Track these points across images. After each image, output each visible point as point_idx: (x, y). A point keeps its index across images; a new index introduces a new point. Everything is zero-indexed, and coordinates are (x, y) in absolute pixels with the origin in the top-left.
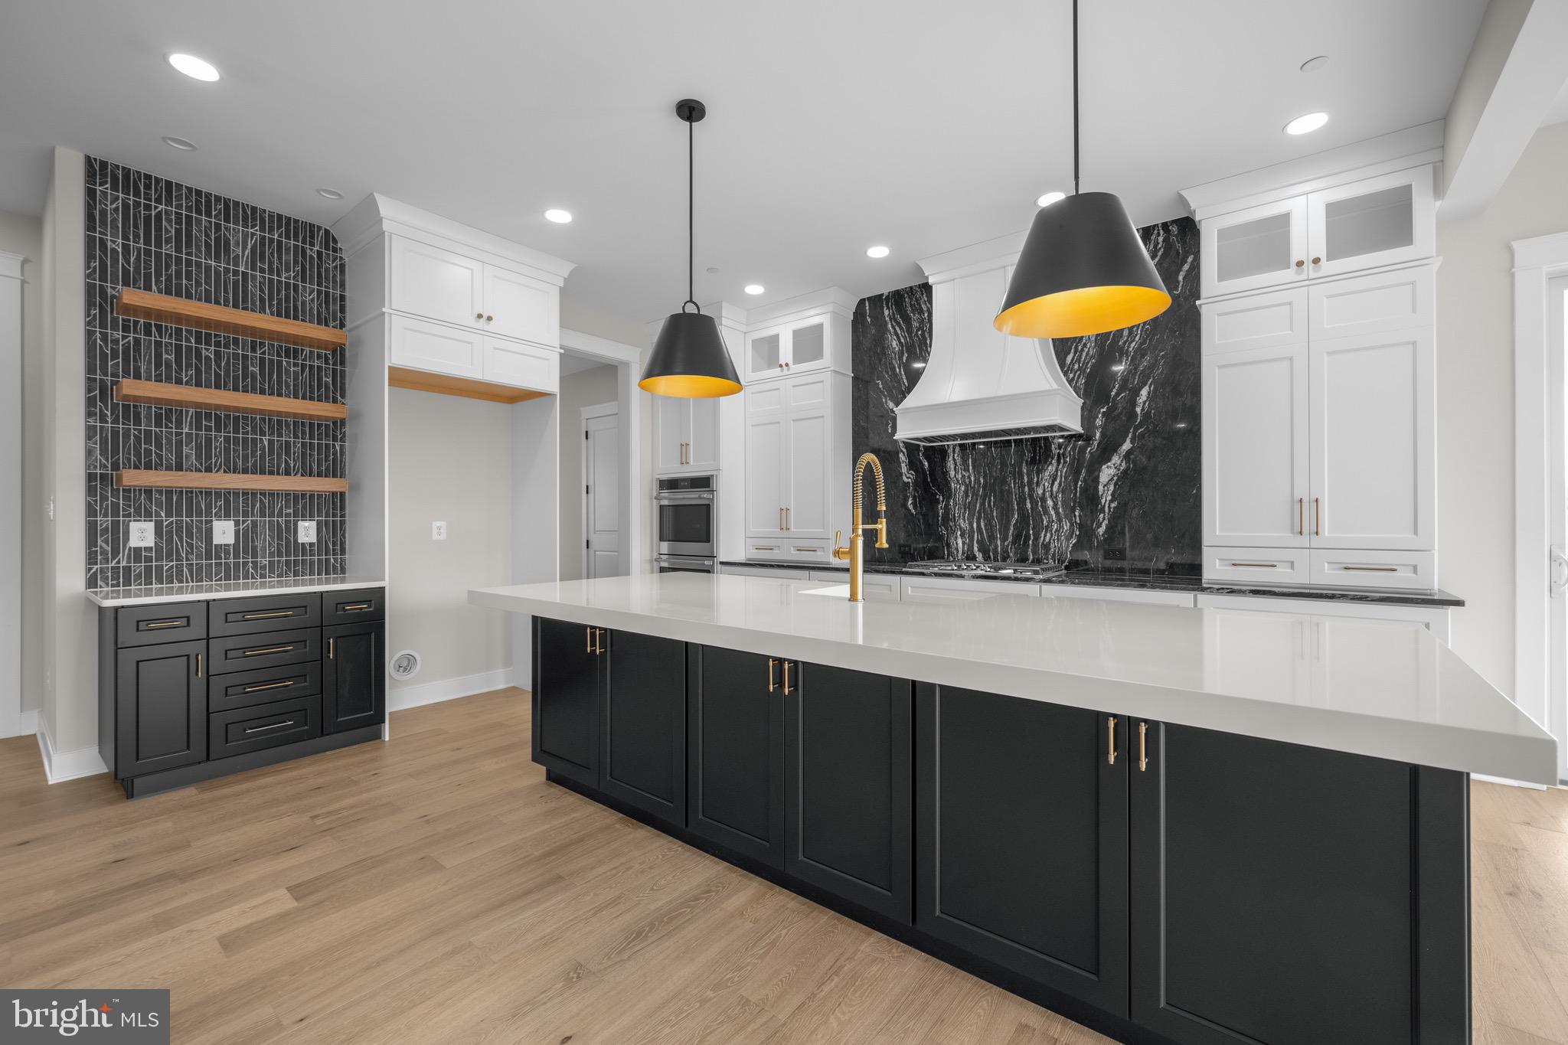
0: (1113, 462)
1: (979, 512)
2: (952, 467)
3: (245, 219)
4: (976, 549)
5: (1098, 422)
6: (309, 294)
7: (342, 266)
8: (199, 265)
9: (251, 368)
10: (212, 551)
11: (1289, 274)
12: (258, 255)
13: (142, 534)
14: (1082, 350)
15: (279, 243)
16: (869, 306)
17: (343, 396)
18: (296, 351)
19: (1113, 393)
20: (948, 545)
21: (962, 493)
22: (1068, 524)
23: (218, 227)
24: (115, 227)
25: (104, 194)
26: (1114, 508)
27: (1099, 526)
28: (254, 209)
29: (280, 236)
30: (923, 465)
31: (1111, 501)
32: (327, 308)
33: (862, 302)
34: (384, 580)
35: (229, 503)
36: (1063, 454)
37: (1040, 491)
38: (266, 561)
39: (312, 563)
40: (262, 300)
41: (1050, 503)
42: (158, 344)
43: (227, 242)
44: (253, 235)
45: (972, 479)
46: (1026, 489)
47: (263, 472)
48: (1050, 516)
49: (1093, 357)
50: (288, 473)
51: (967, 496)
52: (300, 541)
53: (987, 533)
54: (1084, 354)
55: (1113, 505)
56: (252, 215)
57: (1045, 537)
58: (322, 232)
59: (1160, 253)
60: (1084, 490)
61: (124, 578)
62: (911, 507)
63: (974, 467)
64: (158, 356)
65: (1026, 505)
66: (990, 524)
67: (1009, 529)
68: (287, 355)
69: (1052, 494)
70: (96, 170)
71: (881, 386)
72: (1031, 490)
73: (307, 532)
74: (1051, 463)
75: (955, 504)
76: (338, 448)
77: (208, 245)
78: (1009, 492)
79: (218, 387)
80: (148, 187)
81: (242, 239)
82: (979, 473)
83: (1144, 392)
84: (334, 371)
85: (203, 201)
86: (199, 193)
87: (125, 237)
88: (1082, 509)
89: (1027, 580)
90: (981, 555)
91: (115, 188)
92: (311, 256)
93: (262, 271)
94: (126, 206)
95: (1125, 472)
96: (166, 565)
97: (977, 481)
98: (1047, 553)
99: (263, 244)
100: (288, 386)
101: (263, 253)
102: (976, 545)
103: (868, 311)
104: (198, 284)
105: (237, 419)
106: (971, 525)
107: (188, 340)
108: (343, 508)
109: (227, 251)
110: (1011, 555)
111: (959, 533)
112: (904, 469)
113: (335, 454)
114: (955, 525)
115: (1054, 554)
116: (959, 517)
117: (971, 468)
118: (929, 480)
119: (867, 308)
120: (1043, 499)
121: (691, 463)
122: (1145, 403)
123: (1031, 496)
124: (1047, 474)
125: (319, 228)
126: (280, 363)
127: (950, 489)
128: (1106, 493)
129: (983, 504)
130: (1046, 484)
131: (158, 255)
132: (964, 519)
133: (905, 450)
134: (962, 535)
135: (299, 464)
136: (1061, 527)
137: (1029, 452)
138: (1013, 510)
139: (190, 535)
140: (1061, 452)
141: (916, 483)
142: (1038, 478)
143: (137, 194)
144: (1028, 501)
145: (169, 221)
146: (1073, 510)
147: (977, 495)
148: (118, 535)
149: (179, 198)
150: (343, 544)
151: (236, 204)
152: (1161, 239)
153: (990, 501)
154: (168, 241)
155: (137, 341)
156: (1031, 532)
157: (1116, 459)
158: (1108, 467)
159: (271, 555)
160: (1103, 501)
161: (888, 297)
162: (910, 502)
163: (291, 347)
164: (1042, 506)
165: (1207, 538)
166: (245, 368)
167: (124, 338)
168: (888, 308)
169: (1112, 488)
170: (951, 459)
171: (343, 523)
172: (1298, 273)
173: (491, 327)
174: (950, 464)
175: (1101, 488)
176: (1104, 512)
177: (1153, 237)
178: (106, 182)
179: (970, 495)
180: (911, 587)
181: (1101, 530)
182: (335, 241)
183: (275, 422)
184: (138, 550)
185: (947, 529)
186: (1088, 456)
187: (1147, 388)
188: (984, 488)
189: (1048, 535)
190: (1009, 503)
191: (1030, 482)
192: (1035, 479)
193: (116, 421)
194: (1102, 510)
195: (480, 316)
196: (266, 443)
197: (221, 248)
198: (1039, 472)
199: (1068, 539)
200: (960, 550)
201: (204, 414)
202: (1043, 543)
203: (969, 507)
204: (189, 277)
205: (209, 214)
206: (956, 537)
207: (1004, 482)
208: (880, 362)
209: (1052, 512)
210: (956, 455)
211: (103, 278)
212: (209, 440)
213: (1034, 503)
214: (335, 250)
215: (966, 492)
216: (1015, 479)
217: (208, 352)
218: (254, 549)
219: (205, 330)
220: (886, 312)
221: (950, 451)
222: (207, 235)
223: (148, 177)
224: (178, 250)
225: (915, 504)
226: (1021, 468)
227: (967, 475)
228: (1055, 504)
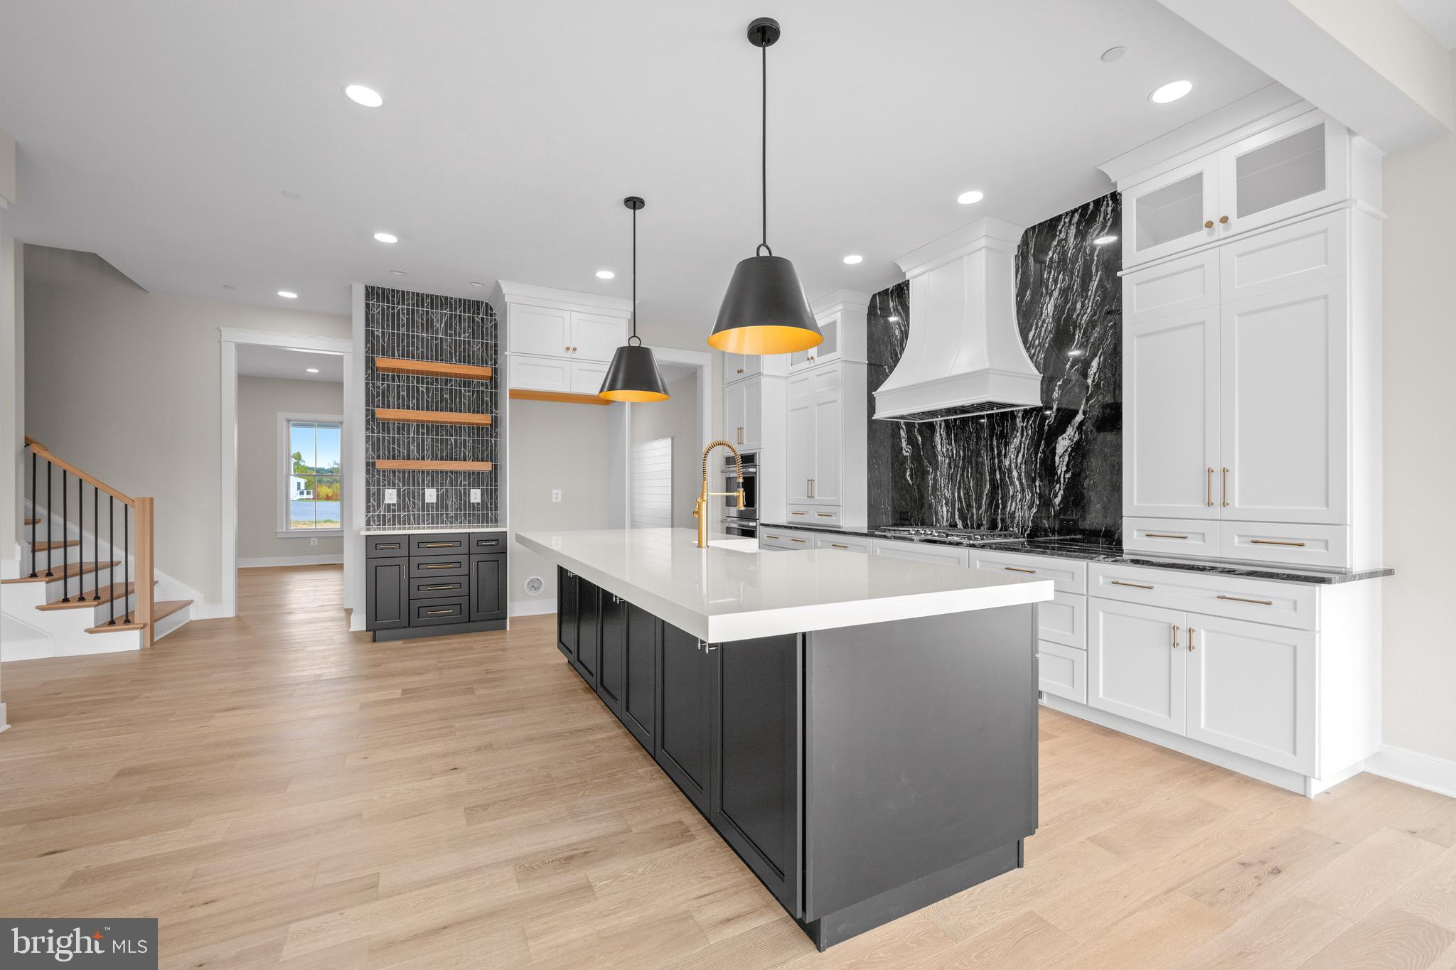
0: (1067, 433)
1: (959, 483)
2: (939, 441)
3: (442, 306)
4: (957, 517)
5: (1055, 395)
6: (477, 347)
7: (496, 325)
8: (418, 337)
9: (445, 396)
10: (425, 507)
11: (1202, 236)
12: (448, 326)
13: (391, 496)
14: (1042, 326)
15: (460, 316)
16: (879, 299)
17: (496, 409)
18: (469, 382)
19: (1068, 366)
20: (936, 514)
21: (946, 466)
22: (1030, 494)
23: (427, 312)
24: (378, 323)
25: (373, 305)
26: (1069, 478)
27: (1056, 496)
28: (446, 298)
29: (460, 312)
30: (917, 440)
31: (1066, 472)
32: (487, 353)
33: (874, 296)
34: (506, 527)
35: (434, 478)
36: (1026, 427)
37: (1007, 463)
38: (452, 514)
39: (478, 515)
40: (451, 353)
41: (1015, 474)
42: (398, 386)
43: (432, 321)
44: (446, 314)
45: (955, 452)
46: (996, 461)
47: (451, 460)
48: (1015, 486)
49: (1050, 332)
50: (465, 460)
51: (950, 468)
52: (471, 501)
53: (966, 502)
54: (1043, 329)
55: (1067, 476)
56: (445, 302)
57: (1011, 506)
58: (484, 305)
59: (1109, 224)
60: (1043, 461)
61: (382, 521)
62: (909, 478)
63: (955, 442)
64: (399, 393)
65: (995, 475)
66: (968, 493)
67: (982, 498)
68: (465, 386)
69: (1017, 466)
70: (371, 292)
72: (1000, 462)
73: (476, 496)
74: (1016, 436)
75: (941, 475)
76: (493, 442)
77: (422, 325)
78: (983, 464)
79: (428, 409)
80: (393, 297)
81: (440, 317)
82: (959, 446)
83: (1095, 364)
84: (491, 393)
85: (420, 298)
86: (418, 294)
87: (383, 328)
88: (1041, 481)
89: (958, 544)
90: (961, 522)
91: (378, 301)
92: (478, 321)
93: (451, 335)
94: (383, 309)
95: (1078, 443)
96: (403, 514)
97: (958, 452)
98: (1012, 522)
99: (451, 318)
100: (465, 404)
101: (451, 324)
102: (957, 513)
103: (877, 305)
104: (418, 348)
105: (437, 427)
106: (953, 494)
107: (413, 383)
108: (496, 481)
109: (432, 326)
110: (984, 522)
111: (944, 502)
112: (904, 444)
113: (492, 446)
114: (941, 495)
115: (1018, 522)
116: (944, 487)
117: (953, 442)
118: (922, 453)
119: (878, 302)
120: (1010, 471)
121: (745, 443)
122: (1095, 374)
123: (1000, 468)
124: (1013, 446)
125: (482, 302)
126: (460, 390)
127: (937, 461)
128: (1061, 464)
129: (962, 475)
130: (1012, 456)
131: (398, 334)
132: (948, 489)
133: (904, 427)
134: (947, 504)
135: (471, 453)
136: (1024, 497)
137: (998, 426)
138: (986, 481)
139: (414, 498)
140: (1024, 425)
141: (913, 456)
142: (1006, 450)
143: (388, 302)
144: (998, 472)
145: (403, 314)
146: (1034, 480)
147: (958, 467)
148: (379, 496)
149: (408, 299)
150: (496, 504)
151: (437, 296)
152: (1110, 209)
153: (968, 471)
154: (403, 326)
155: (388, 386)
156: (1000, 501)
157: (1070, 431)
158: (1063, 439)
159: (456, 510)
160: (1059, 472)
161: (892, 291)
162: (908, 473)
163: (466, 381)
164: (1009, 477)
165: (1126, 510)
166: (442, 396)
167: (382, 384)
168: (892, 301)
169: (1066, 459)
170: (938, 433)
171: (496, 490)
172: (1210, 234)
173: (577, 355)
174: (938, 439)
175: (1057, 459)
176: (1060, 483)
177: (1102, 209)
178: (374, 298)
179: (953, 467)
180: (880, 548)
181: (1057, 500)
182: (491, 309)
183: (458, 428)
184: (389, 505)
185: (935, 498)
186: (1046, 428)
187: (1097, 359)
188: (964, 460)
189: (1014, 504)
190: (982, 474)
191: (999, 454)
192: (1003, 452)
193: (379, 432)
194: (1058, 481)
195: (568, 349)
196: (453, 441)
197: (429, 325)
198: (1006, 444)
199: (1030, 508)
200: (945, 517)
201: (421, 425)
202: (1009, 512)
203: (951, 478)
204: (413, 346)
205: (423, 307)
206: (942, 506)
207: (979, 454)
208: (887, 350)
209: (1017, 483)
210: (942, 430)
211: (373, 353)
212: (423, 440)
213: (1002, 474)
214: (491, 315)
215: (950, 465)
216: (987, 452)
217: (423, 388)
218: (447, 505)
219: (421, 377)
220: (891, 304)
221: (938, 427)
222: (422, 319)
223: (393, 291)
224: (408, 330)
225: (911, 476)
226: (992, 441)
227: (950, 448)
228: (1020, 475)
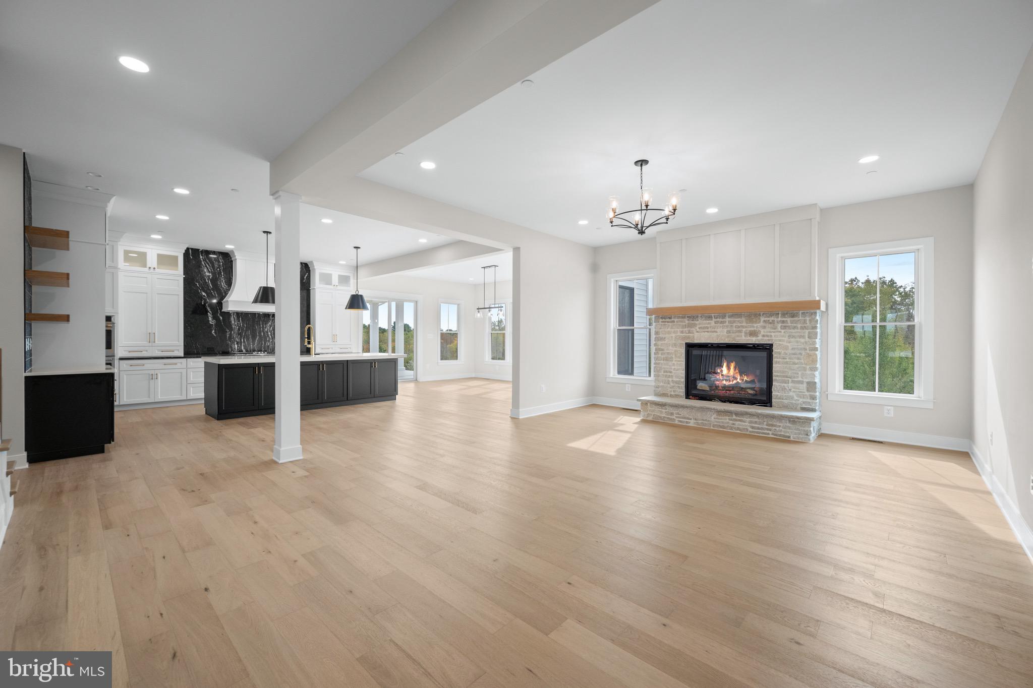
1: (244, 335)
2: (233, 320)
4: (243, 348)
16: (192, 252)
20: (231, 347)
21: (237, 330)
30: (220, 318)
33: (188, 249)
37: (266, 330)
41: (269, 333)
45: (241, 324)
48: (269, 337)
51: (239, 330)
53: (247, 343)
62: (214, 334)
65: (262, 334)
66: (249, 339)
67: (256, 341)
69: (270, 331)
71: (198, 285)
72: (263, 329)
74: (270, 322)
75: (234, 333)
78: (256, 330)
82: (244, 323)
97: (243, 325)
98: (269, 348)
103: (191, 254)
106: (241, 340)
112: (211, 319)
114: (234, 340)
115: (271, 349)
116: (236, 337)
117: (241, 321)
119: (190, 252)
120: (267, 332)
123: (263, 331)
124: (269, 325)
127: (232, 327)
129: (245, 333)
130: (269, 328)
132: (238, 338)
133: (210, 312)
134: (237, 344)
136: (273, 341)
137: (263, 317)
138: (257, 335)
141: (216, 325)
142: (266, 326)
147: (243, 330)
153: (248, 332)
156: (264, 342)
161: (201, 251)
162: (213, 331)
164: (267, 334)
168: (202, 255)
170: (232, 317)
174: (232, 319)
179: (241, 330)
185: (230, 341)
188: (246, 328)
189: (269, 343)
191: (263, 327)
198: (266, 324)
200: (236, 349)
202: (267, 346)
203: (240, 334)
206: (234, 345)
207: (254, 326)
208: (198, 276)
209: (271, 336)
210: (235, 316)
213: (264, 333)
216: (258, 325)
220: (201, 257)
221: (232, 314)
225: (215, 333)
226: (259, 322)
227: (239, 323)
228: (271, 334)
